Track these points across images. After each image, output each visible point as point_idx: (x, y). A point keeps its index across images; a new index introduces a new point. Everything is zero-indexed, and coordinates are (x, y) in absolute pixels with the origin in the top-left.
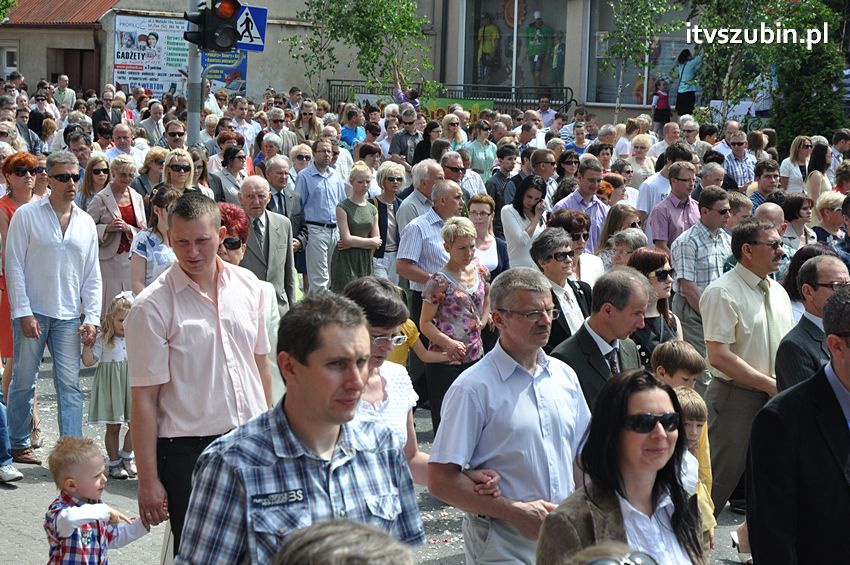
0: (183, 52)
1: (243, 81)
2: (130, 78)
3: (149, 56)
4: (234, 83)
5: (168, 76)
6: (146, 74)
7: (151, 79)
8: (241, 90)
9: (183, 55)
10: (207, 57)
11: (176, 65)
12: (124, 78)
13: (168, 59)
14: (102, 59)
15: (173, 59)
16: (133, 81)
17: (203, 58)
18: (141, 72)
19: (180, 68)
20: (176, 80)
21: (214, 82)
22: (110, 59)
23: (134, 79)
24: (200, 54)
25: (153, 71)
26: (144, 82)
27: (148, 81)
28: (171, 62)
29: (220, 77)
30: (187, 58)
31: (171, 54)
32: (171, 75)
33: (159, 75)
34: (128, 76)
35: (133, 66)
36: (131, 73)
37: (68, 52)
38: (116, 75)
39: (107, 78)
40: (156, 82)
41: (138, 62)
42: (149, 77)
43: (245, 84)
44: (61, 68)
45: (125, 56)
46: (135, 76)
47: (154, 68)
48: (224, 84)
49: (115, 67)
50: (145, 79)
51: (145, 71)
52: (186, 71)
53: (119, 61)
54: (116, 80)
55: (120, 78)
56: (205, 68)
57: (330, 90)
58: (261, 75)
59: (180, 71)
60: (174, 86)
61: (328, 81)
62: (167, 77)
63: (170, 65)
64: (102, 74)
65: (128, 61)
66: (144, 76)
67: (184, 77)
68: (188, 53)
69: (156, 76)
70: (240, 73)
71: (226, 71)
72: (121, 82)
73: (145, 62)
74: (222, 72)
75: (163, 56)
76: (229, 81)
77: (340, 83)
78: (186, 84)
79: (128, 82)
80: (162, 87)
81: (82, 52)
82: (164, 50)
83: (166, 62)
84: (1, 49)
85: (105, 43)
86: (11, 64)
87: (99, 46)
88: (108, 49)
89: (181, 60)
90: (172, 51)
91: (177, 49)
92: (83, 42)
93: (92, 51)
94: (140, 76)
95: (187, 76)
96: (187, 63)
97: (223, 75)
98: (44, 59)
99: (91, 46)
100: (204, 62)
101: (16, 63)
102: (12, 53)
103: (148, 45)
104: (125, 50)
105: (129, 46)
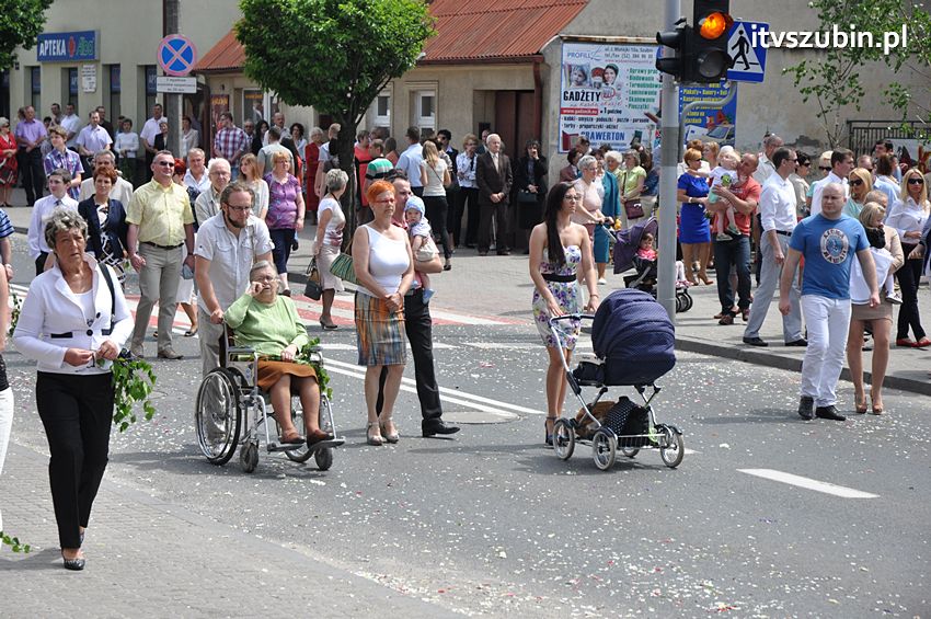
0: (651, 90)
1: (731, 126)
2: (581, 126)
3: (606, 95)
4: (719, 128)
6: (602, 120)
7: (608, 127)
8: (729, 137)
9: (651, 93)
11: (641, 107)
12: (573, 126)
13: (631, 99)
14: (545, 101)
15: (637, 100)
16: (583, 129)
17: (681, 95)
18: (595, 117)
19: (647, 111)
20: (640, 126)
21: (692, 127)
22: (555, 102)
23: (587, 127)
24: (677, 88)
25: (611, 115)
26: (600, 130)
27: (604, 130)
28: (634, 103)
29: (700, 121)
30: (657, 97)
31: (635, 92)
32: (635, 121)
33: (619, 120)
34: (577, 123)
35: (585, 111)
36: (580, 119)
37: (499, 95)
38: (563, 122)
39: (551, 126)
40: (615, 131)
41: (591, 104)
42: (606, 124)
43: (733, 130)
44: (490, 118)
45: (575, 97)
46: (587, 123)
47: (609, 112)
48: (706, 131)
49: (562, 112)
50: (600, 126)
51: (600, 116)
52: (654, 113)
53: (566, 104)
54: (562, 128)
55: (567, 126)
56: (681, 110)
57: (852, 133)
58: (756, 117)
59: (647, 115)
60: (638, 135)
61: (849, 122)
62: (630, 124)
63: (634, 107)
64: (544, 118)
65: (578, 104)
66: (599, 123)
67: (651, 122)
68: (658, 90)
69: (614, 123)
70: (726, 115)
71: (709, 112)
72: (569, 131)
73: (600, 104)
74: (702, 114)
75: (624, 95)
76: (712, 126)
77: (865, 125)
78: (654, 132)
79: (578, 131)
80: (622, 136)
81: (519, 93)
82: (626, 87)
83: (628, 103)
84: (413, 93)
85: (549, 80)
86: (427, 113)
87: (541, 85)
88: (552, 88)
89: (649, 100)
90: (636, 89)
91: (643, 86)
92: (521, 80)
93: (532, 91)
94: (594, 122)
95: (656, 121)
96: (656, 104)
97: (704, 118)
98: (469, 104)
99: (531, 86)
100: (681, 102)
101: (433, 112)
102: (430, 98)
103: (605, 81)
104: (574, 88)
105: (579, 84)
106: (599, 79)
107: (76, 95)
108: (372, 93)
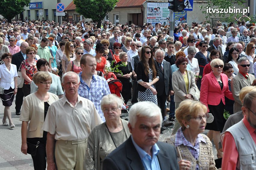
2: (152, 21)
3: (157, 14)
7: (158, 21)
9: (167, 13)
12: (150, 21)
14: (144, 16)
17: (174, 14)
21: (177, 21)
22: (146, 16)
23: (153, 21)
25: (159, 19)
28: (164, 16)
30: (169, 14)
31: (164, 13)
32: (164, 20)
33: (160, 20)
34: (151, 20)
35: (153, 18)
37: (133, 14)
38: (148, 20)
39: (145, 21)
41: (154, 16)
42: (157, 20)
43: (186, 21)
44: (131, 20)
47: (158, 18)
48: (180, 21)
49: (147, 18)
50: (156, 21)
51: (156, 19)
52: (168, 18)
53: (148, 16)
54: (148, 22)
55: (149, 21)
56: (174, 17)
57: (213, 21)
58: (191, 18)
60: (165, 23)
61: (212, 19)
62: (163, 20)
64: (144, 20)
65: (151, 16)
67: (168, 20)
68: (169, 12)
69: (159, 20)
70: (185, 18)
71: (181, 17)
72: (149, 22)
73: (156, 16)
74: (179, 18)
75: (162, 14)
76: (182, 20)
77: (215, 19)
78: (168, 22)
79: (151, 22)
80: (161, 23)
81: (138, 14)
82: (162, 12)
83: (162, 16)
84: (114, 15)
86: (117, 19)
87: (143, 12)
88: (145, 13)
89: (167, 15)
92: (138, 11)
93: (141, 14)
94: (155, 20)
95: (169, 20)
96: (169, 16)
97: (179, 19)
98: (127, 17)
99: (140, 12)
101: (118, 19)
102: (118, 15)
105: (151, 12)
106: (156, 10)
107: (38, 16)
108: (104, 15)
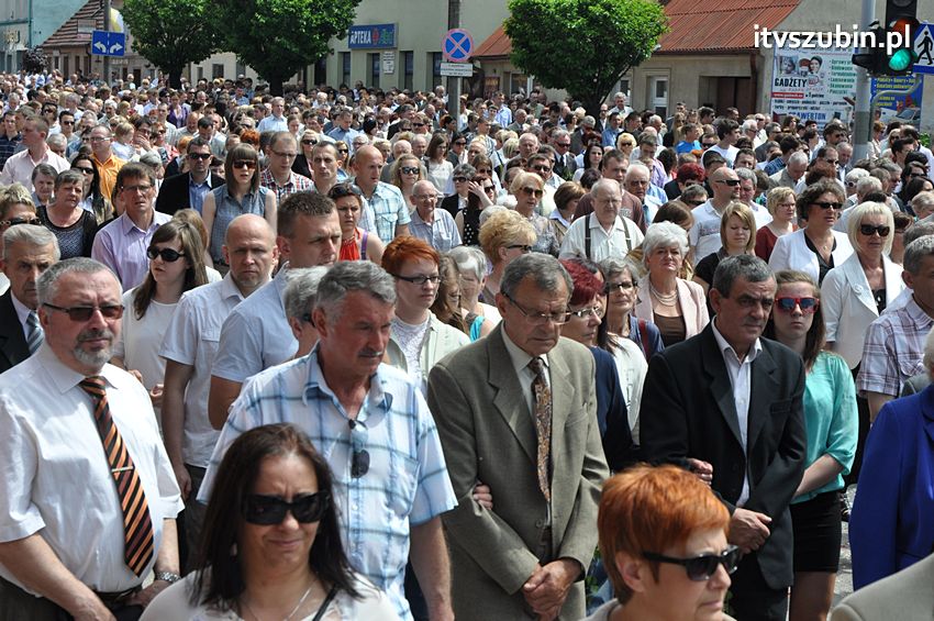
0: (850, 78)
1: (917, 109)
2: (789, 108)
3: (811, 82)
4: (906, 111)
5: (831, 105)
6: (807, 102)
7: (812, 108)
8: (914, 119)
9: (849, 81)
10: (876, 83)
11: (841, 92)
12: (782, 107)
13: (832, 86)
14: (759, 86)
15: (837, 86)
16: (791, 110)
17: (873, 83)
18: (801, 100)
19: (845, 96)
20: (840, 108)
21: (884, 110)
22: (767, 87)
23: (794, 108)
24: (870, 79)
25: (814, 99)
26: (805, 111)
27: (808, 111)
28: (834, 89)
29: (891, 104)
30: (854, 85)
31: (836, 80)
32: (835, 103)
33: (821, 103)
34: (786, 105)
35: (793, 95)
36: (789, 102)
37: (721, 80)
38: (773, 104)
39: (763, 107)
40: (818, 112)
41: (798, 89)
42: (810, 106)
43: (919, 112)
44: (713, 100)
45: (785, 83)
46: (794, 105)
47: (813, 96)
48: (895, 113)
49: (773, 96)
50: (805, 108)
51: (805, 99)
52: (851, 98)
53: (777, 89)
54: (773, 109)
55: (777, 107)
56: (874, 95)
59: (845, 99)
60: (837, 115)
63: (834, 92)
64: (758, 102)
65: (787, 89)
66: (804, 105)
67: (849, 105)
68: (855, 78)
69: (817, 105)
70: (914, 99)
71: (898, 97)
72: (778, 111)
73: (807, 89)
74: (893, 98)
75: (826, 82)
76: (901, 109)
78: (851, 113)
79: (786, 111)
80: (824, 116)
81: (737, 78)
82: (828, 76)
83: (829, 88)
84: (649, 78)
85: (763, 70)
86: (660, 95)
87: (756, 73)
88: (766, 75)
89: (847, 86)
90: (837, 77)
91: (843, 74)
92: (740, 69)
93: (749, 78)
94: (800, 105)
95: (853, 104)
96: (854, 90)
97: (894, 102)
98: (696, 88)
99: (747, 73)
100: (873, 89)
101: (665, 93)
102: (663, 82)
103: (810, 70)
104: (784, 76)
105: (788, 72)
106: (805, 69)
107: (378, 76)
108: (614, 78)
